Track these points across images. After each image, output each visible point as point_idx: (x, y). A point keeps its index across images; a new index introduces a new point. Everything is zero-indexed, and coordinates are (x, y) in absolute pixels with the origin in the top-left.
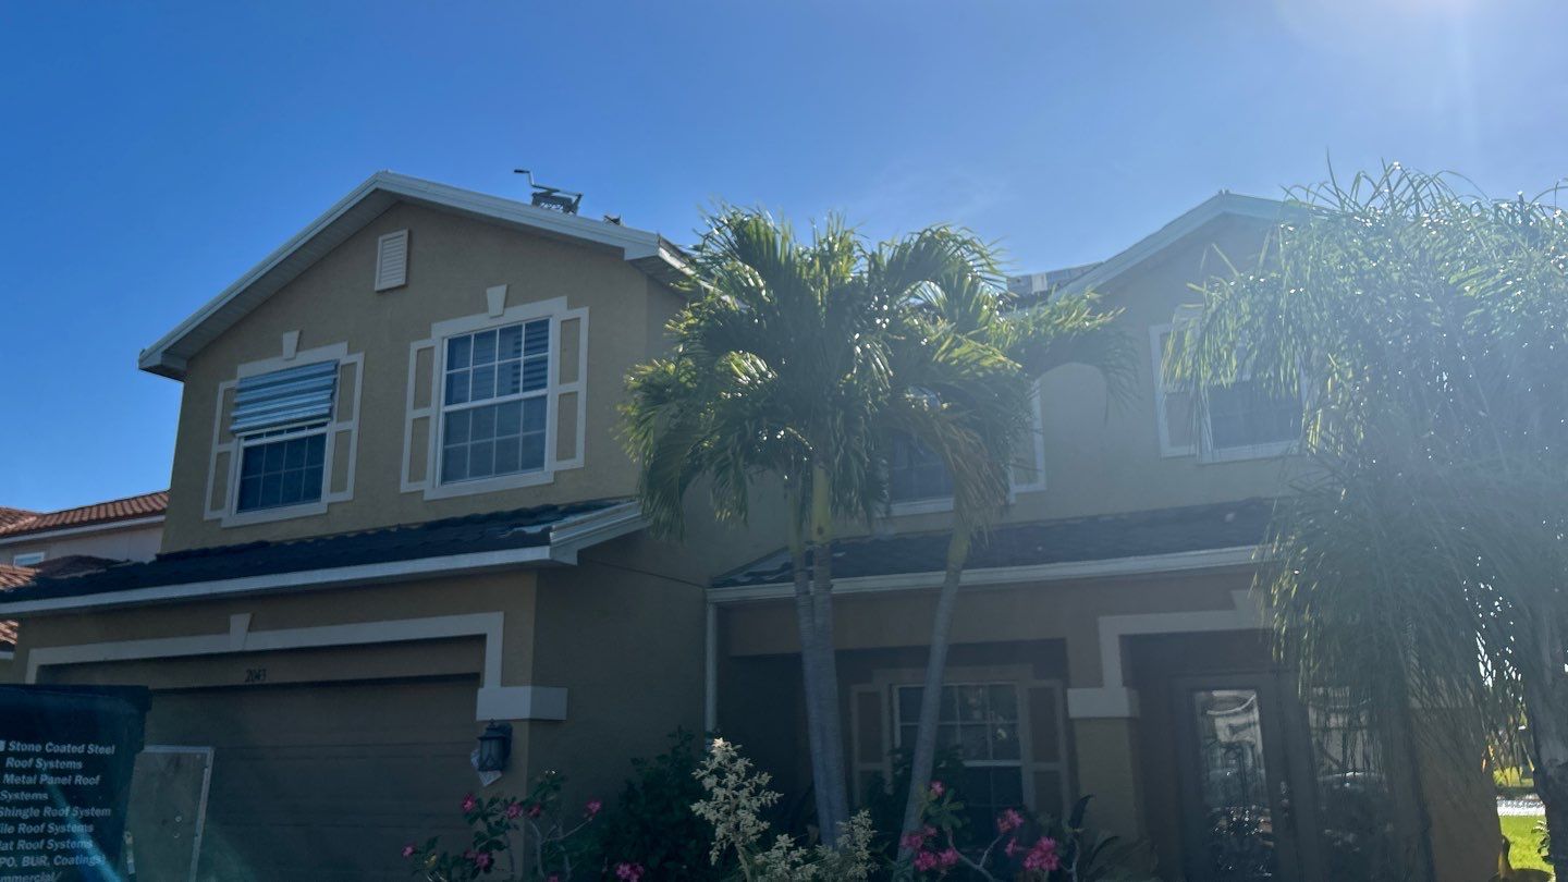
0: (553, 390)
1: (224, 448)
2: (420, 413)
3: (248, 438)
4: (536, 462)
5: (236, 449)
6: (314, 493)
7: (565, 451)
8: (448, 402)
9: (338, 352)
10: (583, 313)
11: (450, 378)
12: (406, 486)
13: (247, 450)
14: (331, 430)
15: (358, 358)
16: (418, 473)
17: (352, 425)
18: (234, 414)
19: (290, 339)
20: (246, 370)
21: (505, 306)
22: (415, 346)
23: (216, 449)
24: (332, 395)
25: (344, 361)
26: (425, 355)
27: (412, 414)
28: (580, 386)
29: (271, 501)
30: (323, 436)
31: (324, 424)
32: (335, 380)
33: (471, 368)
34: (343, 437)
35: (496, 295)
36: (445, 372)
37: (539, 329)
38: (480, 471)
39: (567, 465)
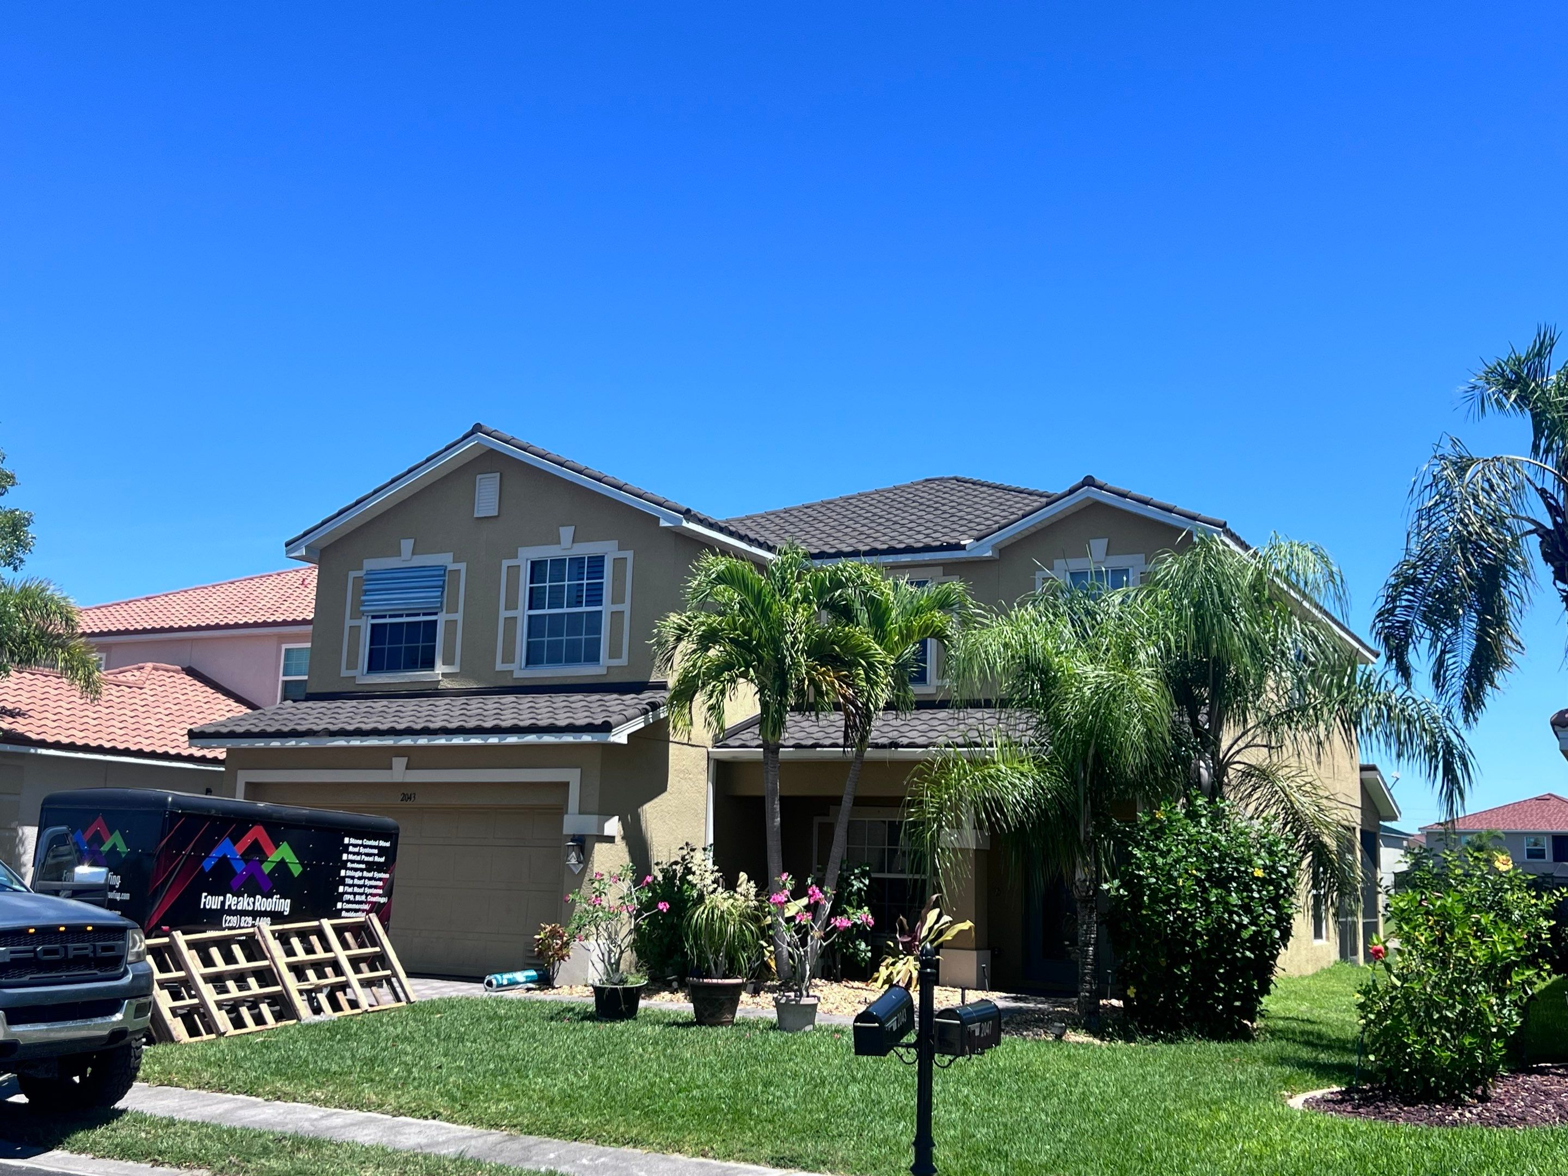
0: (606, 608)
1: (356, 623)
2: (510, 614)
3: (373, 617)
4: (593, 657)
5: (366, 624)
6: (429, 664)
7: (615, 653)
8: (530, 608)
9: (445, 559)
10: (629, 555)
11: (531, 589)
12: (499, 666)
13: (374, 626)
14: (441, 619)
15: (462, 566)
16: (508, 657)
17: (459, 617)
18: (363, 598)
19: (407, 545)
20: (371, 564)
21: (573, 542)
22: (506, 563)
23: (349, 622)
24: (442, 592)
25: (452, 567)
26: (514, 571)
27: (504, 614)
28: (626, 607)
29: (394, 666)
30: (436, 622)
31: (436, 614)
32: (444, 581)
33: (547, 584)
34: (451, 624)
35: (567, 533)
36: (528, 585)
37: (597, 563)
38: (555, 659)
39: (615, 662)
